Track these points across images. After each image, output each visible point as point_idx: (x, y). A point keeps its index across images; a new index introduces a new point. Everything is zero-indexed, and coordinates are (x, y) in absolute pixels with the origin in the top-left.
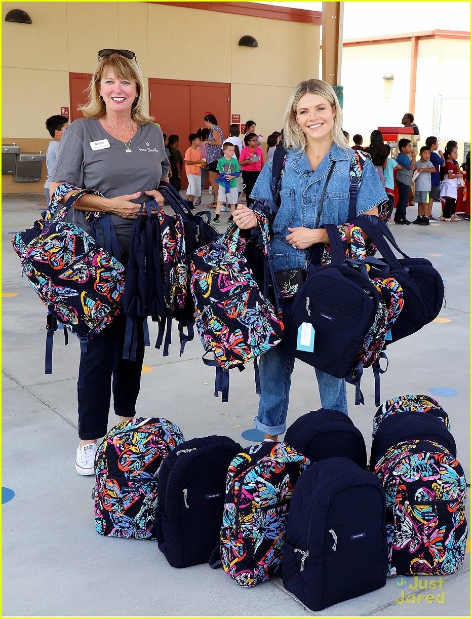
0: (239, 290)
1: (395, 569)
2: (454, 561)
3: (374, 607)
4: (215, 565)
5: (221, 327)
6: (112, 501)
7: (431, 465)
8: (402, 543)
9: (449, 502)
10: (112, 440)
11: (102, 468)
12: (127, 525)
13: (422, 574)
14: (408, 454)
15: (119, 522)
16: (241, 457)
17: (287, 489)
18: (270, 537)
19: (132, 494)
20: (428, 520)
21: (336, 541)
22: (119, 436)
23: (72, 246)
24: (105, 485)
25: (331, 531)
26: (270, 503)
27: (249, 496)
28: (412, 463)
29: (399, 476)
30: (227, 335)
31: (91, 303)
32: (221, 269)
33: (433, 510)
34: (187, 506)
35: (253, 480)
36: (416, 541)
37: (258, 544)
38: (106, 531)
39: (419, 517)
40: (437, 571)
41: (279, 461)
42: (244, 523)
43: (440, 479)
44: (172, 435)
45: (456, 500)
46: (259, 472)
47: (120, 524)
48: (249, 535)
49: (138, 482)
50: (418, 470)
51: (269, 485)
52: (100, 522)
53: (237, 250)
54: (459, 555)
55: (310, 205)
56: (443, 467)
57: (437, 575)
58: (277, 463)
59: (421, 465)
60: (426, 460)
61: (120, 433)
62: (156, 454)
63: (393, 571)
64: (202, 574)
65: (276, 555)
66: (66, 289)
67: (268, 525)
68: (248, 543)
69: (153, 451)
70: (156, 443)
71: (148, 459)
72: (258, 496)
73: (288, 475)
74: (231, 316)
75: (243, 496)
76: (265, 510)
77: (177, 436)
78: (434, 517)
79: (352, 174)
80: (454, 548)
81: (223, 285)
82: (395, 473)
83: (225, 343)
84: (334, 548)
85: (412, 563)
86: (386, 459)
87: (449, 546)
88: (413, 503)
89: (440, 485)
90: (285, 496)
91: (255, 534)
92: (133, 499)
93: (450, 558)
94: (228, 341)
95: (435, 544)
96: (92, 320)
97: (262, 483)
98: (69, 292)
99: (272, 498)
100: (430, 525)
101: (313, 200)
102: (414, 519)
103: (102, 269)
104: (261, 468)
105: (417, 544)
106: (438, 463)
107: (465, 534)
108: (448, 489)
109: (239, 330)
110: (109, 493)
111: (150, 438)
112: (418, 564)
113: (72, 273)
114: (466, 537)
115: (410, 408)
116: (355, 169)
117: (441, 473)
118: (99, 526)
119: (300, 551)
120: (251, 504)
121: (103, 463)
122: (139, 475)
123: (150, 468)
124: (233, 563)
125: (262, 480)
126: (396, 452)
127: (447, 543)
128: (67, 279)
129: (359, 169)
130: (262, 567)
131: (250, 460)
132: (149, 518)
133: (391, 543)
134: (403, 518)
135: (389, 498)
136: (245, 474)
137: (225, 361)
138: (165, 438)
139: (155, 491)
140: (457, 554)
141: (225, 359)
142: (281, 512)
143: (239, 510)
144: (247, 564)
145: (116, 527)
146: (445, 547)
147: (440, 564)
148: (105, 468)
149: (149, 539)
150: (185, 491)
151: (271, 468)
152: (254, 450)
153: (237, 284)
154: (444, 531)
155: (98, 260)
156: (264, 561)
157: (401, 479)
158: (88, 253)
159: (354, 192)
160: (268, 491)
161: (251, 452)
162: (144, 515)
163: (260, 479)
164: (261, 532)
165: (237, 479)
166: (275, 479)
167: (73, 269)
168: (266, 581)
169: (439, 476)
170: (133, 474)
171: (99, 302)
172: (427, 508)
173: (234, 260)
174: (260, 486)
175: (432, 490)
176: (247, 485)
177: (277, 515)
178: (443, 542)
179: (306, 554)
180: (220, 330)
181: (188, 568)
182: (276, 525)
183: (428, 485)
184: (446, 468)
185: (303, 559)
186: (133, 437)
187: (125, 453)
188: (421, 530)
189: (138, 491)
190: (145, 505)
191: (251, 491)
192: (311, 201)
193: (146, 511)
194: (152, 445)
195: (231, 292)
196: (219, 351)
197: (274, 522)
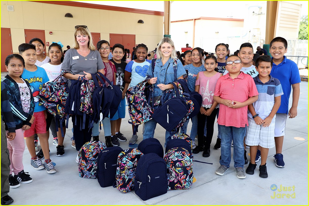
0: (141, 102)
1: (170, 187)
2: (189, 185)
3: (163, 199)
4: (115, 186)
5: (135, 112)
6: (84, 167)
7: (181, 155)
8: (172, 180)
9: (187, 167)
10: (83, 148)
11: (80, 156)
12: (88, 174)
13: (179, 189)
14: (174, 152)
15: (86, 173)
16: (122, 153)
17: (136, 163)
18: (131, 178)
19: (89, 165)
20: (180, 173)
21: (150, 179)
22: (85, 147)
23: (49, 90)
24: (81, 162)
25: (148, 176)
26: (131, 167)
27: (124, 165)
28: (175, 155)
29: (171, 159)
30: (137, 115)
31: (60, 108)
32: (136, 95)
33: (182, 169)
34: (106, 168)
35: (125, 160)
36: (177, 179)
37: (127, 180)
38: (82, 176)
39: (177, 172)
40: (183, 188)
41: (133, 154)
42: (122, 173)
43: (184, 160)
44: (102, 146)
45: (189, 166)
46: (127, 158)
47: (86, 174)
48: (124, 177)
49: (91, 161)
50: (177, 157)
51: (130, 162)
52: (80, 173)
53: (142, 90)
54: (191, 183)
55: (162, 76)
56: (185, 156)
57: (183, 189)
58: (133, 155)
59: (178, 155)
60: (180, 154)
61: (86, 146)
62: (97, 152)
63: (170, 188)
64: (110, 189)
65: (132, 183)
66: (52, 104)
67: (130, 174)
68: (124, 180)
69: (96, 151)
70: (97, 149)
71: (94, 154)
72: (127, 165)
73: (136, 159)
74: (138, 109)
75: (122, 165)
76: (129, 169)
77: (104, 146)
78: (182, 171)
79: (174, 65)
80: (189, 181)
81: (136, 100)
82: (170, 158)
83: (136, 117)
84: (149, 181)
85: (175, 186)
86: (168, 154)
87: (187, 180)
88: (176, 167)
89: (184, 162)
90: (135, 165)
91: (126, 177)
92: (90, 166)
93: (188, 184)
94: (137, 117)
95: (183, 180)
96: (61, 114)
97: (128, 161)
98: (53, 105)
99: (131, 166)
100: (181, 174)
101: (163, 75)
102: (176, 172)
103: (61, 97)
104: (127, 156)
105: (177, 180)
106: (183, 155)
107: (192, 177)
108: (187, 163)
109: (140, 114)
110: (83, 164)
111: (95, 147)
112: (177, 186)
113: (52, 99)
114: (193, 178)
115: (180, 138)
116: (174, 64)
117: (184, 158)
118: (80, 174)
119: (139, 182)
120: (124, 168)
121: (81, 155)
122: (91, 159)
123: (95, 157)
124: (119, 186)
125: (128, 160)
126: (171, 151)
127: (187, 179)
128: (51, 101)
129: (176, 64)
130: (128, 187)
131: (125, 154)
132: (95, 172)
133: (169, 180)
134: (172, 172)
135: (168, 166)
136: (123, 158)
137: (135, 123)
138: (100, 147)
139: (97, 164)
140: (190, 183)
141: (135, 122)
142: (134, 170)
143: (121, 170)
144: (124, 186)
145: (85, 175)
146: (186, 181)
147: (184, 186)
148: (81, 156)
149: (95, 178)
150: (105, 164)
151: (131, 157)
152: (126, 151)
153: (140, 100)
154: (186, 176)
155: (59, 94)
156: (129, 185)
157: (172, 160)
158: (55, 91)
159: (175, 71)
160: (130, 164)
161: (125, 151)
162: (93, 171)
163: (127, 160)
164: (128, 176)
165: (120, 160)
166: (132, 160)
167: (52, 97)
168: (130, 191)
169: (184, 159)
170: (90, 158)
171: (63, 108)
172: (180, 169)
173: (140, 92)
174: (127, 162)
175: (181, 163)
176: (123, 162)
177: (133, 171)
178: (185, 179)
179: (141, 183)
180: (135, 113)
181: (106, 187)
182: (133, 174)
183: (180, 161)
184: (186, 156)
185: (140, 185)
186: (90, 147)
187: (87, 152)
188: (178, 176)
189: (91, 164)
190: (94, 168)
191: (124, 164)
192: (162, 75)
193: (94, 170)
194: (95, 149)
195: (139, 102)
196: (134, 120)
197: (132, 173)
